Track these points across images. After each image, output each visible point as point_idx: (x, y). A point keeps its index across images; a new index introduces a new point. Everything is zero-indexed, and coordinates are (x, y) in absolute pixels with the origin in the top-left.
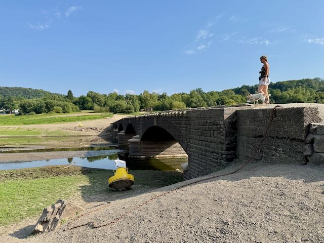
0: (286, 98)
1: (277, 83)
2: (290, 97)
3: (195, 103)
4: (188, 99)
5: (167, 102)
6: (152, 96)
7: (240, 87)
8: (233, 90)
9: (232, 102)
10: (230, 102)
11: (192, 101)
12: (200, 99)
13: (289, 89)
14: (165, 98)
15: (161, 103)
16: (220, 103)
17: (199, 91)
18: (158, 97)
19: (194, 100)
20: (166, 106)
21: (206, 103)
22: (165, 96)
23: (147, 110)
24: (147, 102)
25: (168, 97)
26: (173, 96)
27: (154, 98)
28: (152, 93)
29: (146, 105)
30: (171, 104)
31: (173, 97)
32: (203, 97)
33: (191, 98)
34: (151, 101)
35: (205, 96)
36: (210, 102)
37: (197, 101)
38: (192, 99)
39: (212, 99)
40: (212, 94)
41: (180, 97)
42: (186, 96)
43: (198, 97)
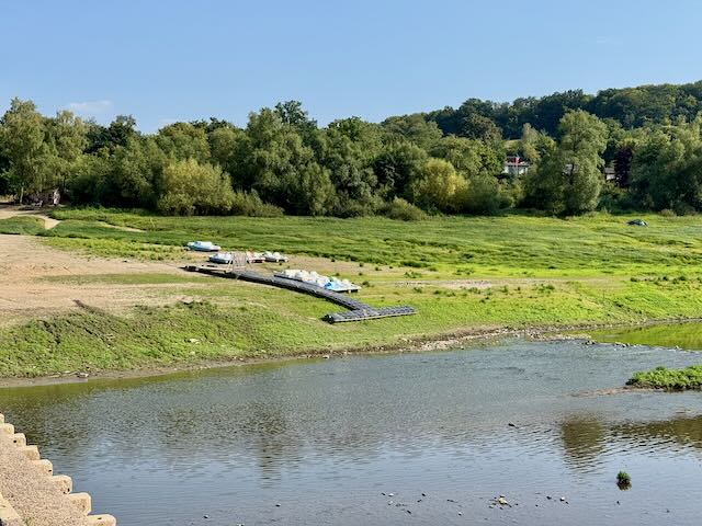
0: (673, 158)
1: (602, 94)
2: (687, 156)
3: (278, 172)
4: (242, 150)
5: (132, 165)
6: (54, 131)
7: (456, 108)
8: (428, 118)
9: (445, 172)
10: (435, 170)
11: (261, 163)
12: (300, 150)
13: (649, 123)
14: (124, 143)
15: (107, 167)
16: (390, 173)
17: (291, 114)
18: (90, 136)
19: (272, 155)
20: (131, 185)
21: (327, 173)
22: (129, 131)
23: (27, 200)
24: (28, 161)
25: (144, 141)
26: (166, 132)
27: (65, 140)
28: (52, 115)
29: (24, 174)
30: (157, 171)
31: (166, 139)
32: (315, 145)
33: (257, 145)
34: (52, 157)
35: (322, 140)
36: (345, 168)
37: (283, 163)
38: (261, 152)
39: (356, 156)
40: (350, 129)
41: (203, 143)
42: (232, 136)
43: (290, 145)
